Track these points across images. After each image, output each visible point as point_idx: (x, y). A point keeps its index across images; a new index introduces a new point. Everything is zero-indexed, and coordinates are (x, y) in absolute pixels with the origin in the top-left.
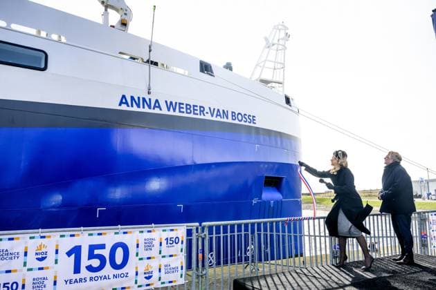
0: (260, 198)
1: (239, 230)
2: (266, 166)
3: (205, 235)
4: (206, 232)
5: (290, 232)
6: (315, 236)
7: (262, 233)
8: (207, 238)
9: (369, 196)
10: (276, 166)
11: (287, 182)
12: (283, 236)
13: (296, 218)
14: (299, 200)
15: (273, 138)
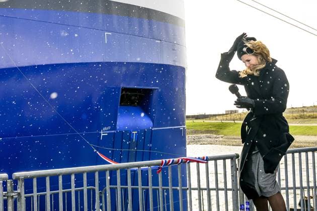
0: (114, 128)
1: (79, 183)
2: (124, 69)
3: (19, 194)
4: (21, 189)
5: (165, 183)
6: (209, 190)
7: (119, 186)
8: (23, 200)
9: (301, 117)
10: (142, 69)
11: (161, 97)
12: (155, 191)
13: (176, 160)
14: (181, 128)
15: (135, 20)
